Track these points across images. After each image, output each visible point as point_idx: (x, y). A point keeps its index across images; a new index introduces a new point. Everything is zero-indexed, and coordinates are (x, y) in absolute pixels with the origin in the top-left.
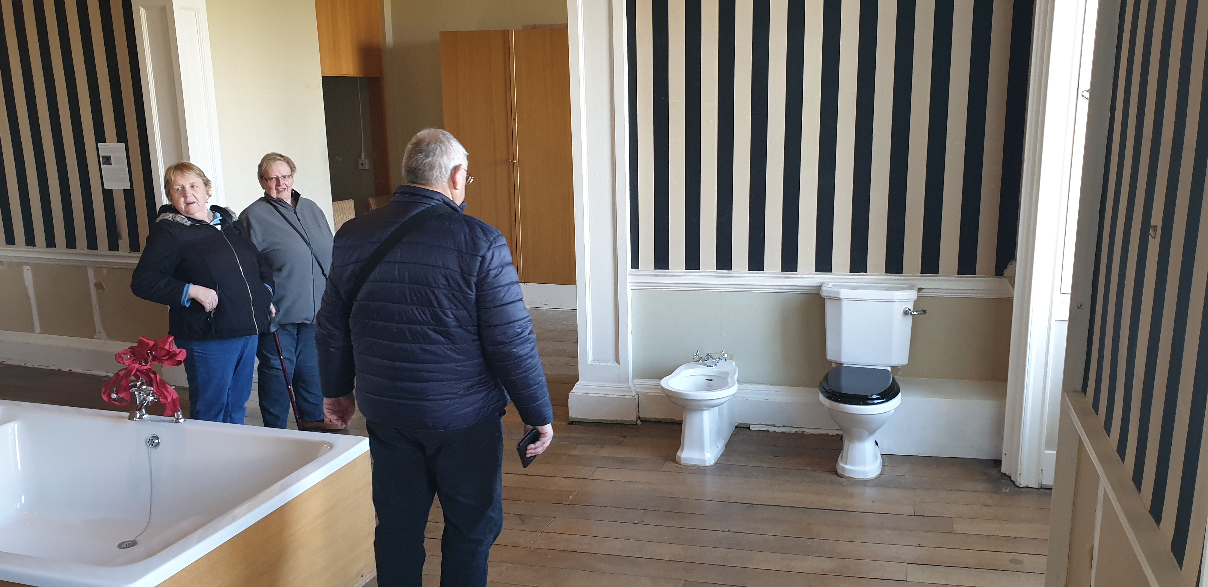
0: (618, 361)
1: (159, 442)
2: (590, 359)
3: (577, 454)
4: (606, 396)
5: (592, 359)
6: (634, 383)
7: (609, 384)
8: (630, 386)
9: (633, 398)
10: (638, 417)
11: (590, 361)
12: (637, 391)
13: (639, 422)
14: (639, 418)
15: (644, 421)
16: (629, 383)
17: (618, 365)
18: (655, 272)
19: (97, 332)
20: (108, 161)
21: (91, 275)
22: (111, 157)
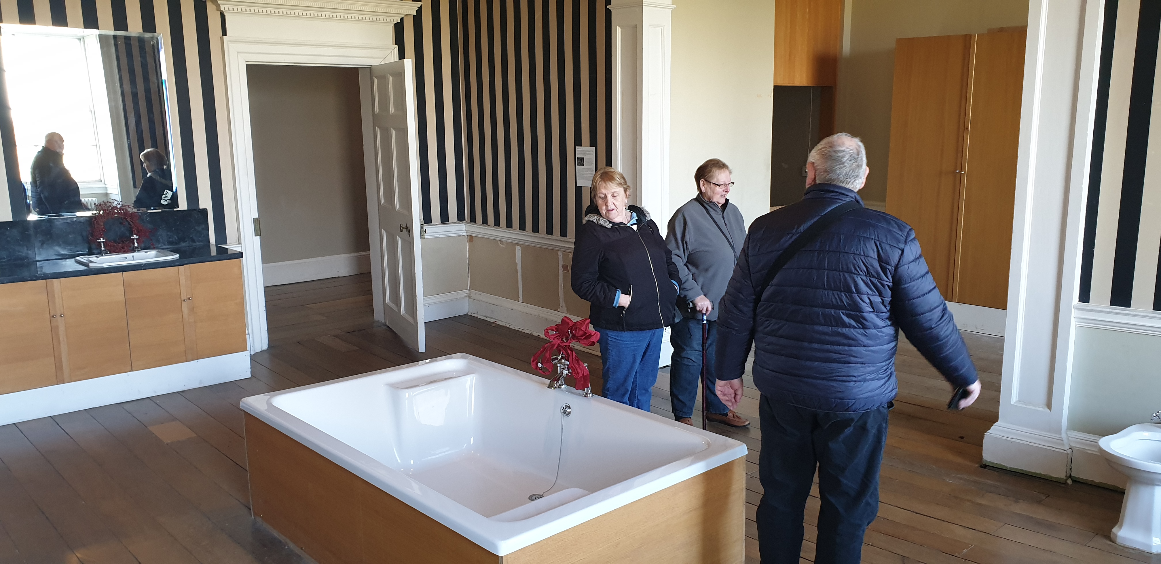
0: (1049, 406)
1: (570, 411)
2: (1014, 399)
3: (983, 502)
4: (1030, 444)
5: (1017, 400)
6: (1069, 435)
7: (1035, 431)
8: (1062, 438)
9: (1066, 453)
10: (1068, 475)
11: (1015, 401)
12: (1071, 445)
13: (1069, 482)
14: (1070, 476)
15: (1076, 481)
16: (1061, 434)
17: (1049, 411)
18: (1110, 309)
19: (561, 306)
20: (581, 162)
21: (561, 257)
22: (584, 159)
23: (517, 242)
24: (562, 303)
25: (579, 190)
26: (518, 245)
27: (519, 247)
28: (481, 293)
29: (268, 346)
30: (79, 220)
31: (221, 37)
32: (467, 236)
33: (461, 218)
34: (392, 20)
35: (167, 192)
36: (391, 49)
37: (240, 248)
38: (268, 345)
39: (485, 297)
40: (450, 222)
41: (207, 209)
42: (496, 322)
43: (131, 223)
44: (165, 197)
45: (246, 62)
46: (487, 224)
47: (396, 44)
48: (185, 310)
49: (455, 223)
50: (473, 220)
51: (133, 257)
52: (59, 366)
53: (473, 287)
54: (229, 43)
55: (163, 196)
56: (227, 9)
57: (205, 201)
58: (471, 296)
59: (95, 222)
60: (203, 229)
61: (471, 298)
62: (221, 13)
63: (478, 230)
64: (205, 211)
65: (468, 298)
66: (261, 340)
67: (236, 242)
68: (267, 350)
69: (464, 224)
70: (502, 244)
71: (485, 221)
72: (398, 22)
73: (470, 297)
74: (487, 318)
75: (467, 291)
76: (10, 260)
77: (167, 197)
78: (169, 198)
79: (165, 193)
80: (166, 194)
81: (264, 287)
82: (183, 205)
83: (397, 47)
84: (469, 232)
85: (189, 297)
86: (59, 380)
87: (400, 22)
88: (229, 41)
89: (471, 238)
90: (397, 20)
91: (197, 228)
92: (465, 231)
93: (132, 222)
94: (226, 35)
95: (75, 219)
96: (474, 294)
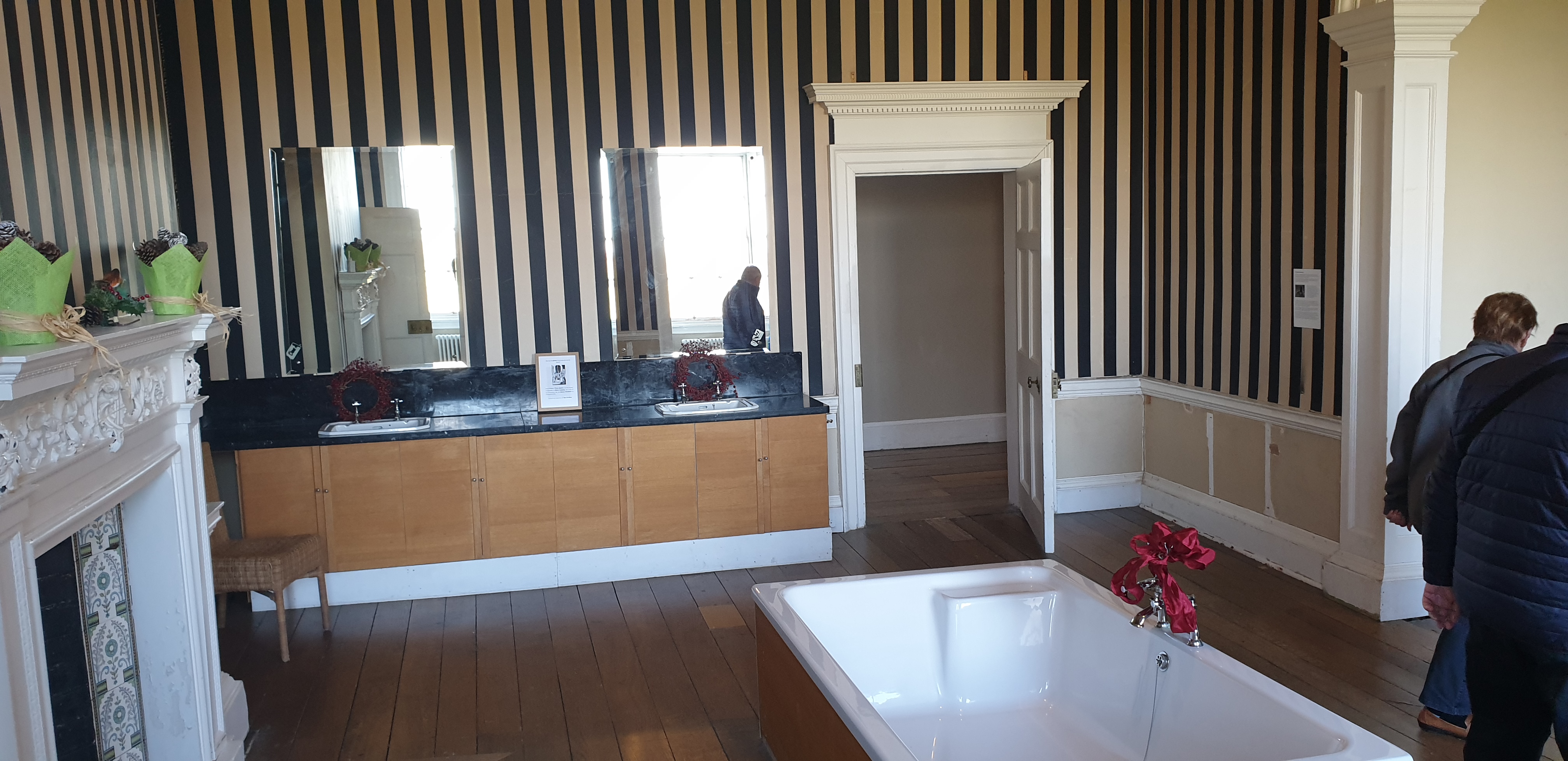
1: (1168, 663)
19: (1266, 506)
20: (1301, 291)
21: (1268, 433)
22: (1305, 287)
23: (1208, 407)
24: (1268, 502)
25: (1297, 333)
26: (1211, 411)
27: (1211, 415)
28: (1160, 478)
29: (865, 524)
30: (663, 362)
31: (827, 146)
32: (1143, 396)
33: (1135, 370)
34: (1046, 107)
35: (758, 332)
36: (1044, 145)
37: (837, 400)
38: (866, 522)
39: (1163, 484)
40: (1117, 376)
41: (801, 353)
42: (1175, 521)
43: (717, 367)
44: (756, 338)
45: (856, 174)
46: (1170, 380)
47: (1051, 139)
48: (760, 471)
49: (1125, 377)
50: (1151, 373)
51: (714, 406)
52: (624, 527)
53: (1148, 469)
54: (836, 152)
55: (754, 336)
56: (835, 111)
57: (800, 344)
58: (1145, 481)
59: (679, 364)
60: (795, 376)
61: (1145, 485)
62: (829, 116)
63: (1158, 388)
64: (799, 355)
65: (1140, 483)
66: (858, 515)
67: (833, 394)
68: (865, 527)
69: (1139, 379)
70: (1189, 409)
71: (1167, 376)
72: (1055, 108)
73: (1143, 482)
74: (1165, 515)
75: (1140, 474)
76: (595, 404)
77: (757, 337)
78: (760, 339)
79: (755, 334)
80: (757, 334)
81: (864, 452)
82: (774, 347)
83: (1053, 143)
84: (1145, 390)
85: (764, 456)
86: (624, 542)
87: (1057, 108)
88: (837, 150)
89: (1149, 399)
90: (1053, 106)
91: (789, 374)
92: (1140, 389)
93: (717, 365)
94: (833, 143)
95: (660, 361)
96: (1150, 478)
